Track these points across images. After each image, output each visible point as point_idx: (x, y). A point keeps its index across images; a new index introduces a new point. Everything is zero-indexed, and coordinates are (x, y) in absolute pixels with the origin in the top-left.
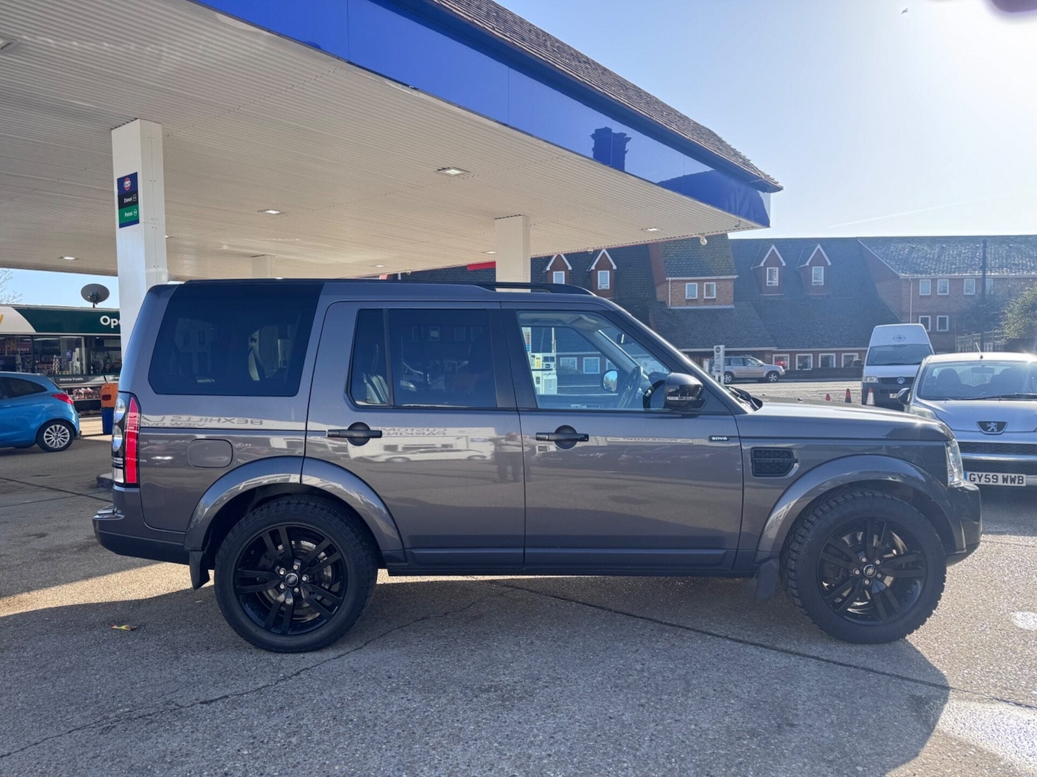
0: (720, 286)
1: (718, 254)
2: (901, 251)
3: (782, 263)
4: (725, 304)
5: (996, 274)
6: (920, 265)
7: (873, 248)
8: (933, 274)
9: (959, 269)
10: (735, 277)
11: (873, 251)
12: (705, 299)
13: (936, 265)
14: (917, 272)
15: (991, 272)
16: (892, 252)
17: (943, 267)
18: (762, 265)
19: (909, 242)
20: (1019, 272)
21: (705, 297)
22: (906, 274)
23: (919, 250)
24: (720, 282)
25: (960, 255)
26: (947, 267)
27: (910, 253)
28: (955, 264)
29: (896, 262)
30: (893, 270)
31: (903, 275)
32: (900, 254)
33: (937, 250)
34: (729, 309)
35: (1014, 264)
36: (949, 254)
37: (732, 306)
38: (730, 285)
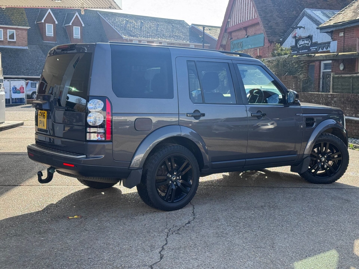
0: (19, 33)
1: (15, 11)
2: (121, 22)
3: (55, 22)
4: (22, 46)
5: (168, 40)
6: (132, 32)
7: (107, 18)
8: (139, 38)
9: (151, 36)
10: (28, 28)
11: (107, 20)
12: (9, 41)
13: (140, 32)
14: (131, 36)
15: (166, 39)
16: (117, 22)
17: (144, 34)
18: (43, 21)
19: (125, 17)
20: (178, 40)
21: (8, 40)
22: (126, 36)
23: (131, 23)
24: (19, 31)
25: (150, 28)
26: (145, 34)
27: (126, 24)
28: (149, 33)
29: (120, 29)
30: (119, 33)
31: (125, 37)
32: (121, 24)
33: (139, 24)
34: (25, 49)
35: (176, 36)
36: (145, 27)
37: (26, 48)
38: (25, 33)
